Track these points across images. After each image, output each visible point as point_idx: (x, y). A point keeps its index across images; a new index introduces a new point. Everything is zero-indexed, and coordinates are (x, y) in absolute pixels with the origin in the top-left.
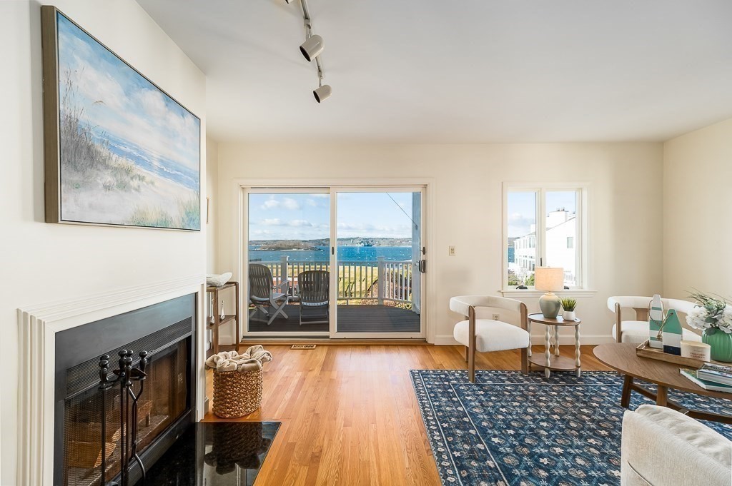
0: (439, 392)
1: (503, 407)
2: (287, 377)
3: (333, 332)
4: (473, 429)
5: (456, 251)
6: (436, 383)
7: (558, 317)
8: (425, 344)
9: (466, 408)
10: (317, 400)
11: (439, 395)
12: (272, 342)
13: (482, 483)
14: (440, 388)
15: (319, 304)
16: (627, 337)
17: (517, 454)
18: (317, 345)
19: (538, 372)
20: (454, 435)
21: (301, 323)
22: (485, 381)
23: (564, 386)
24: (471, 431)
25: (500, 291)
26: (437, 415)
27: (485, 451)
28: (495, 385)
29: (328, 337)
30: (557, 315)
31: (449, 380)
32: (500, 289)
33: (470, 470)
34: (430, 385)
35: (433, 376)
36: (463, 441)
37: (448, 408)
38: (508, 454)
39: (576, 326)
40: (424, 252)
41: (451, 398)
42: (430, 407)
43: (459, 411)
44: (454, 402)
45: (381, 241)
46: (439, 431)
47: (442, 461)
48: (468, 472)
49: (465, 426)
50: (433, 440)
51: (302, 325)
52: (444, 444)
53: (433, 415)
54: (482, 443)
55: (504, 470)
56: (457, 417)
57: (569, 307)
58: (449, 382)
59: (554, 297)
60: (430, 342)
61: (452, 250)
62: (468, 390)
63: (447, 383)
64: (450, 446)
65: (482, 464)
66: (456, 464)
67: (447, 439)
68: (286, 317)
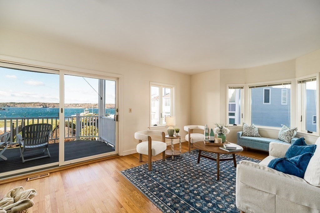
0: (141, 178)
1: (169, 176)
2: (38, 203)
3: (62, 162)
4: (166, 190)
5: (132, 110)
6: (137, 174)
7: (174, 135)
8: (119, 156)
9: (157, 182)
10: (76, 209)
11: (142, 180)
12: (8, 180)
13: (186, 212)
14: (140, 176)
15: (42, 145)
16: (192, 139)
17: (187, 193)
18: (50, 173)
19: (169, 157)
20: (161, 196)
21: (24, 161)
22: (155, 167)
23: (179, 161)
24: (166, 191)
25: (148, 128)
26: (148, 190)
27: (177, 198)
28: (159, 168)
29: (58, 166)
30: (173, 135)
31: (141, 171)
32: (149, 127)
33: (179, 209)
34: (135, 176)
35: (133, 171)
36: (167, 197)
37: (150, 185)
38: (184, 195)
39: (180, 138)
40: (117, 111)
41: (148, 179)
42: (143, 187)
43: (155, 184)
44: (150, 181)
45: (56, 105)
46: (155, 197)
47: (166, 211)
48: (178, 210)
49: (162, 190)
50: (156, 202)
51: (25, 162)
52: (161, 202)
53: (147, 190)
54: (173, 195)
55: (188, 202)
56: (157, 187)
57: (177, 132)
58: (142, 172)
59: (172, 128)
60: (121, 155)
61: (130, 110)
62: (152, 173)
63: (141, 173)
64: (164, 202)
65: (180, 204)
66: (172, 209)
67: (160, 199)
68: (5, 159)
